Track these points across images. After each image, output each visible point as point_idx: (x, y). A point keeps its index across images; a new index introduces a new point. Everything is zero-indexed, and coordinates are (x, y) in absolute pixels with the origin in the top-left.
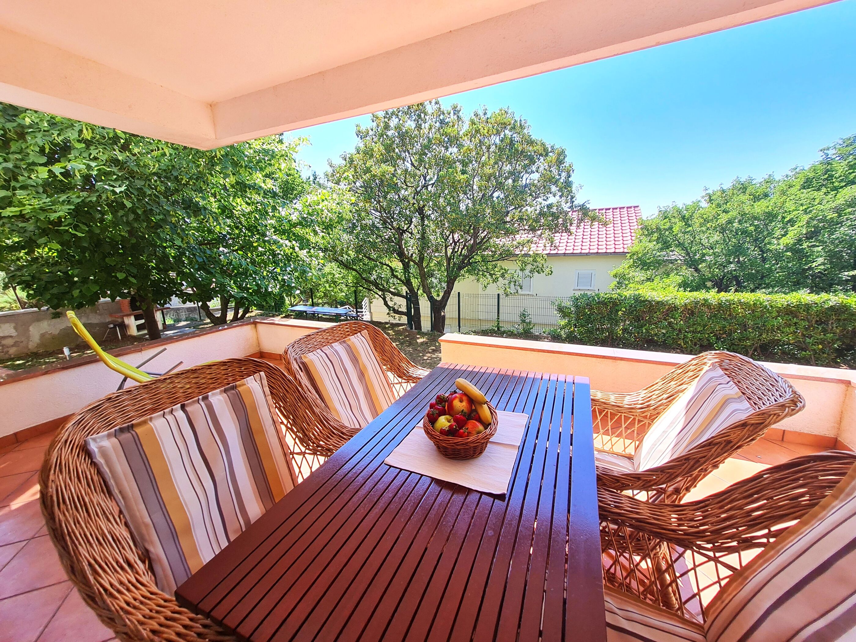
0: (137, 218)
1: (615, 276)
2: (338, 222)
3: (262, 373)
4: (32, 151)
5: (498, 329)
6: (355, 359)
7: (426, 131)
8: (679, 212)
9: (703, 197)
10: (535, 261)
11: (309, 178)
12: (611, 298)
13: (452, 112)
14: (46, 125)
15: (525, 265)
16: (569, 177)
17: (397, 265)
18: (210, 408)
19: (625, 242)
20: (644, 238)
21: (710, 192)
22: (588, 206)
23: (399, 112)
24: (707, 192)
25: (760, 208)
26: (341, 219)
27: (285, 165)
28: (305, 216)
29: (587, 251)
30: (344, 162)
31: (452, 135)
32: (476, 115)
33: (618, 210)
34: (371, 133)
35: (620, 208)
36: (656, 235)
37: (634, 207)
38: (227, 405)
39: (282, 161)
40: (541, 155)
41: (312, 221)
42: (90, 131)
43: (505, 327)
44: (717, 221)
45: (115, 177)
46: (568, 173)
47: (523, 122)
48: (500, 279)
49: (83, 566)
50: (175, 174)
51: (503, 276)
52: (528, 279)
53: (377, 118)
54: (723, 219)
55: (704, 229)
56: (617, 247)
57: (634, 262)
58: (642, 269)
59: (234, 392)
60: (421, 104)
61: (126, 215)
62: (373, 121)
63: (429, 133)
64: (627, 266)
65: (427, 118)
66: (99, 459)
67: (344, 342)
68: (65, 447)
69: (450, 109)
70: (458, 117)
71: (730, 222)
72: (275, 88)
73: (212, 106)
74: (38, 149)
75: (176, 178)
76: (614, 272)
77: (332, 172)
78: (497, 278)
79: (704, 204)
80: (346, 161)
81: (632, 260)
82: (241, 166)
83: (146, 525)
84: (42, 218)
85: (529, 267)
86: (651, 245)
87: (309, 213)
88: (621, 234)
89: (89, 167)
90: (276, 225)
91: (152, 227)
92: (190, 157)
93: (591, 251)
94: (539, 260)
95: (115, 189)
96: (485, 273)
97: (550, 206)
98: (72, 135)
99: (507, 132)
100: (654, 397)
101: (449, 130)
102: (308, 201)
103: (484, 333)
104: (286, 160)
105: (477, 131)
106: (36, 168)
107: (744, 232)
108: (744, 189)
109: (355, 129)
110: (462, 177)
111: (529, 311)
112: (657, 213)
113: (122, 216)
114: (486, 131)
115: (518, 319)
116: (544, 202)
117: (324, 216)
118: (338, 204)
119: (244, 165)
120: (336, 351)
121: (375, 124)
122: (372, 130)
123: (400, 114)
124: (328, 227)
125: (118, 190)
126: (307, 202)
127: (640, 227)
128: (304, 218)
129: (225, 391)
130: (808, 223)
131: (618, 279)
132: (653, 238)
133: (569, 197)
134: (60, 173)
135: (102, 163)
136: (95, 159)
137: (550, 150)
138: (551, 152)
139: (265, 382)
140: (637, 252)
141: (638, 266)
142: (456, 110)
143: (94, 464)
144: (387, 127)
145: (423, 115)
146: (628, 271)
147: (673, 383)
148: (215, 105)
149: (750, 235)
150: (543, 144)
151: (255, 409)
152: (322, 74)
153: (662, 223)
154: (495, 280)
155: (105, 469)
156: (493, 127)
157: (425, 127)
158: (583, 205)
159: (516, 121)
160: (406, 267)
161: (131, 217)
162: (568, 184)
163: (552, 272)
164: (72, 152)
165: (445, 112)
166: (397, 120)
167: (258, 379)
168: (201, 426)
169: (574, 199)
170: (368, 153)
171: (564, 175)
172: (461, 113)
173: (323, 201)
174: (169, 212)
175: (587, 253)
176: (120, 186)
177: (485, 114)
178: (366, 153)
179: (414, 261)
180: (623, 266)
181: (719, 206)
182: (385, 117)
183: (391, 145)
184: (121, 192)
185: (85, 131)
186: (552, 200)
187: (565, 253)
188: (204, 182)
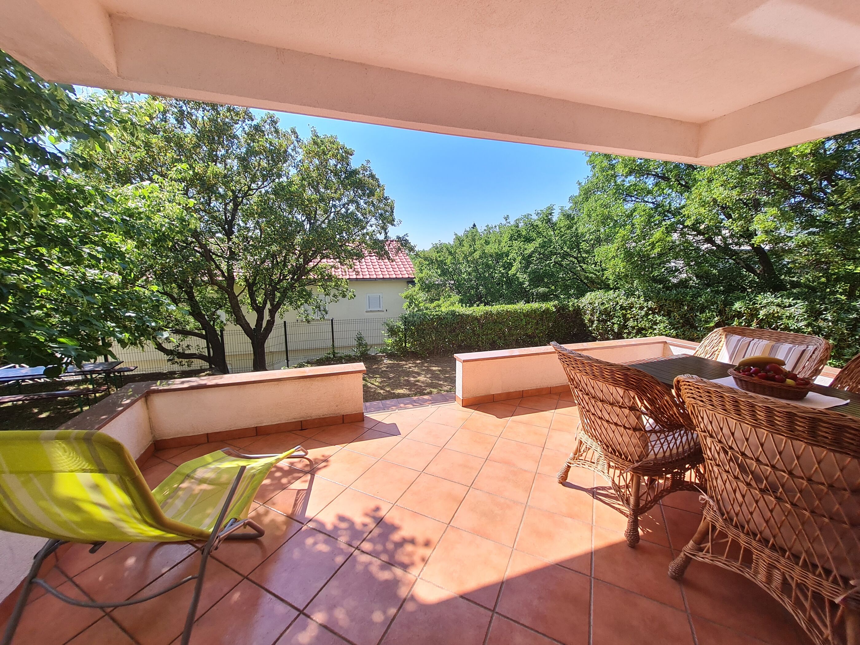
1: (406, 298)
5: (334, 355)
10: (337, 285)
15: (329, 290)
29: (375, 277)
43: (341, 353)
57: (421, 286)
64: (417, 289)
73: (112, 17)
76: (405, 294)
81: (419, 284)
85: (333, 292)
93: (378, 277)
94: (342, 284)
103: (320, 362)
111: (363, 335)
115: (356, 343)
140: (422, 278)
141: (425, 289)
146: (417, 293)
180: (414, 289)
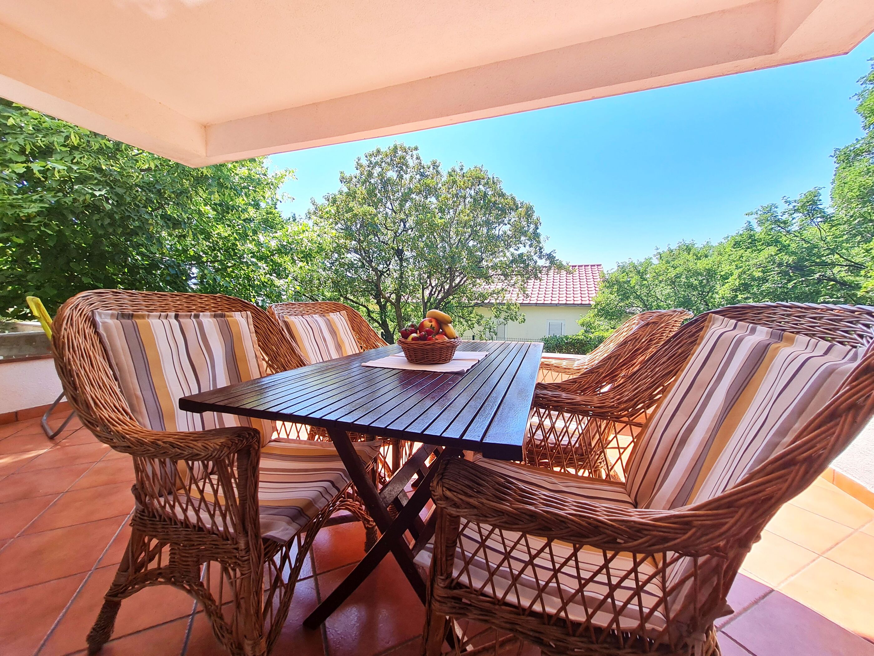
0: (113, 224)
1: (583, 325)
2: (317, 252)
3: (249, 313)
4: (11, 150)
6: (333, 332)
7: (407, 182)
8: (635, 267)
9: (655, 256)
10: (508, 308)
11: (289, 219)
12: (578, 339)
13: (432, 167)
14: (31, 128)
15: (500, 313)
16: (537, 228)
17: (374, 306)
18: (200, 325)
19: (590, 295)
20: (607, 291)
21: (660, 251)
22: (554, 255)
23: (382, 162)
24: (658, 251)
25: (702, 265)
26: (321, 249)
27: (270, 193)
28: (285, 243)
29: (557, 302)
30: (327, 202)
31: (431, 185)
32: (454, 171)
33: (583, 267)
34: (354, 180)
35: (585, 266)
36: (616, 287)
37: (598, 265)
38: (216, 327)
39: (267, 189)
40: (512, 209)
41: (291, 249)
42: (78, 138)
44: (667, 275)
45: (96, 181)
46: (536, 225)
47: (495, 179)
48: (476, 325)
49: (87, 397)
50: (158, 187)
51: (478, 323)
52: (502, 326)
53: (361, 166)
54: (672, 273)
55: (657, 282)
56: (583, 299)
57: (599, 311)
58: (606, 318)
59: (223, 319)
60: (403, 157)
61: (102, 219)
62: (357, 169)
63: (409, 184)
64: (592, 315)
65: (409, 170)
66: (101, 330)
67: (324, 316)
68: (76, 310)
69: (429, 164)
70: (437, 171)
71: (678, 276)
72: (270, 114)
73: (205, 127)
74: (17, 149)
75: (159, 191)
76: (581, 321)
77: (314, 210)
78: (473, 324)
79: (655, 261)
80: (328, 200)
81: (596, 310)
82: (227, 187)
83: (137, 397)
84: (9, 213)
85: (503, 315)
86: (612, 297)
87: (288, 242)
88: (586, 288)
89: (70, 169)
90: (255, 249)
91: (128, 234)
92: (176, 175)
93: (561, 302)
94: (512, 307)
95: (95, 192)
96: (462, 320)
97: (521, 255)
98: (57, 140)
99: (481, 186)
100: (597, 357)
101: (428, 181)
102: (289, 231)
104: (271, 188)
105: (454, 182)
106: (11, 165)
107: (690, 286)
108: (688, 250)
109: (339, 176)
110: (439, 221)
112: (616, 268)
113: (96, 220)
114: (462, 183)
116: (515, 252)
117: (303, 245)
118: (318, 235)
119: (229, 186)
120: (316, 321)
121: (358, 172)
122: (356, 177)
123: (383, 164)
124: (307, 256)
125: (97, 193)
126: (287, 231)
127: (602, 280)
128: (283, 246)
129: (215, 316)
130: (739, 276)
131: (585, 328)
132: (614, 290)
133: (538, 248)
134: (38, 171)
135: (84, 168)
136: (78, 163)
137: (519, 205)
138: (521, 208)
139: (251, 320)
140: (600, 302)
141: (602, 315)
142: (435, 165)
143: (97, 333)
144: (370, 175)
145: (404, 168)
146: (593, 320)
147: (611, 344)
148: (209, 126)
149: (695, 288)
150: (513, 199)
151: (240, 339)
152: (316, 105)
153: (621, 276)
154: (471, 327)
155: (106, 340)
156: (468, 180)
157: (407, 177)
158: (550, 254)
159: (489, 179)
160: (383, 308)
161: (107, 221)
162: (536, 236)
163: (525, 320)
164: (53, 156)
165: (425, 167)
166: (380, 169)
167: (245, 316)
168: (191, 336)
169: (542, 250)
170: (352, 195)
171: (532, 226)
172: (439, 168)
173: (304, 231)
174: (147, 220)
175: (556, 304)
176: (100, 190)
177: (462, 169)
178: (348, 194)
179: (391, 302)
180: (589, 316)
181: (668, 262)
182: (369, 167)
183: (373, 191)
184: (100, 195)
185: (72, 137)
186: (523, 250)
187: (536, 304)
188: (187, 197)
